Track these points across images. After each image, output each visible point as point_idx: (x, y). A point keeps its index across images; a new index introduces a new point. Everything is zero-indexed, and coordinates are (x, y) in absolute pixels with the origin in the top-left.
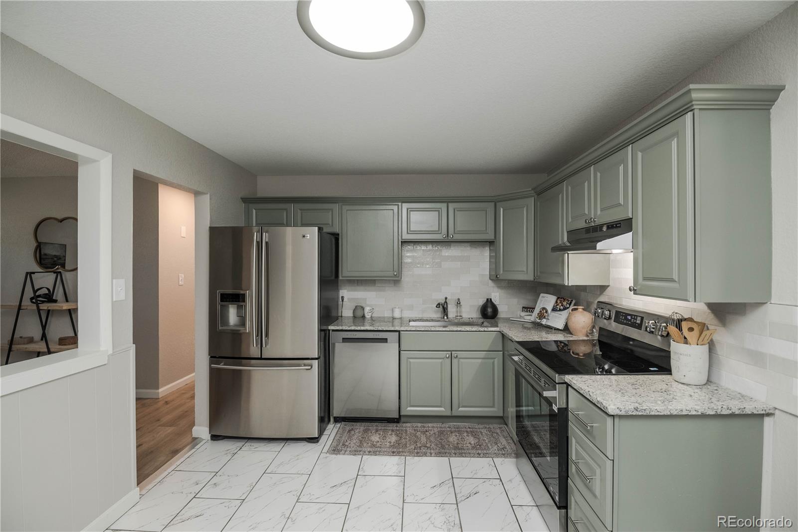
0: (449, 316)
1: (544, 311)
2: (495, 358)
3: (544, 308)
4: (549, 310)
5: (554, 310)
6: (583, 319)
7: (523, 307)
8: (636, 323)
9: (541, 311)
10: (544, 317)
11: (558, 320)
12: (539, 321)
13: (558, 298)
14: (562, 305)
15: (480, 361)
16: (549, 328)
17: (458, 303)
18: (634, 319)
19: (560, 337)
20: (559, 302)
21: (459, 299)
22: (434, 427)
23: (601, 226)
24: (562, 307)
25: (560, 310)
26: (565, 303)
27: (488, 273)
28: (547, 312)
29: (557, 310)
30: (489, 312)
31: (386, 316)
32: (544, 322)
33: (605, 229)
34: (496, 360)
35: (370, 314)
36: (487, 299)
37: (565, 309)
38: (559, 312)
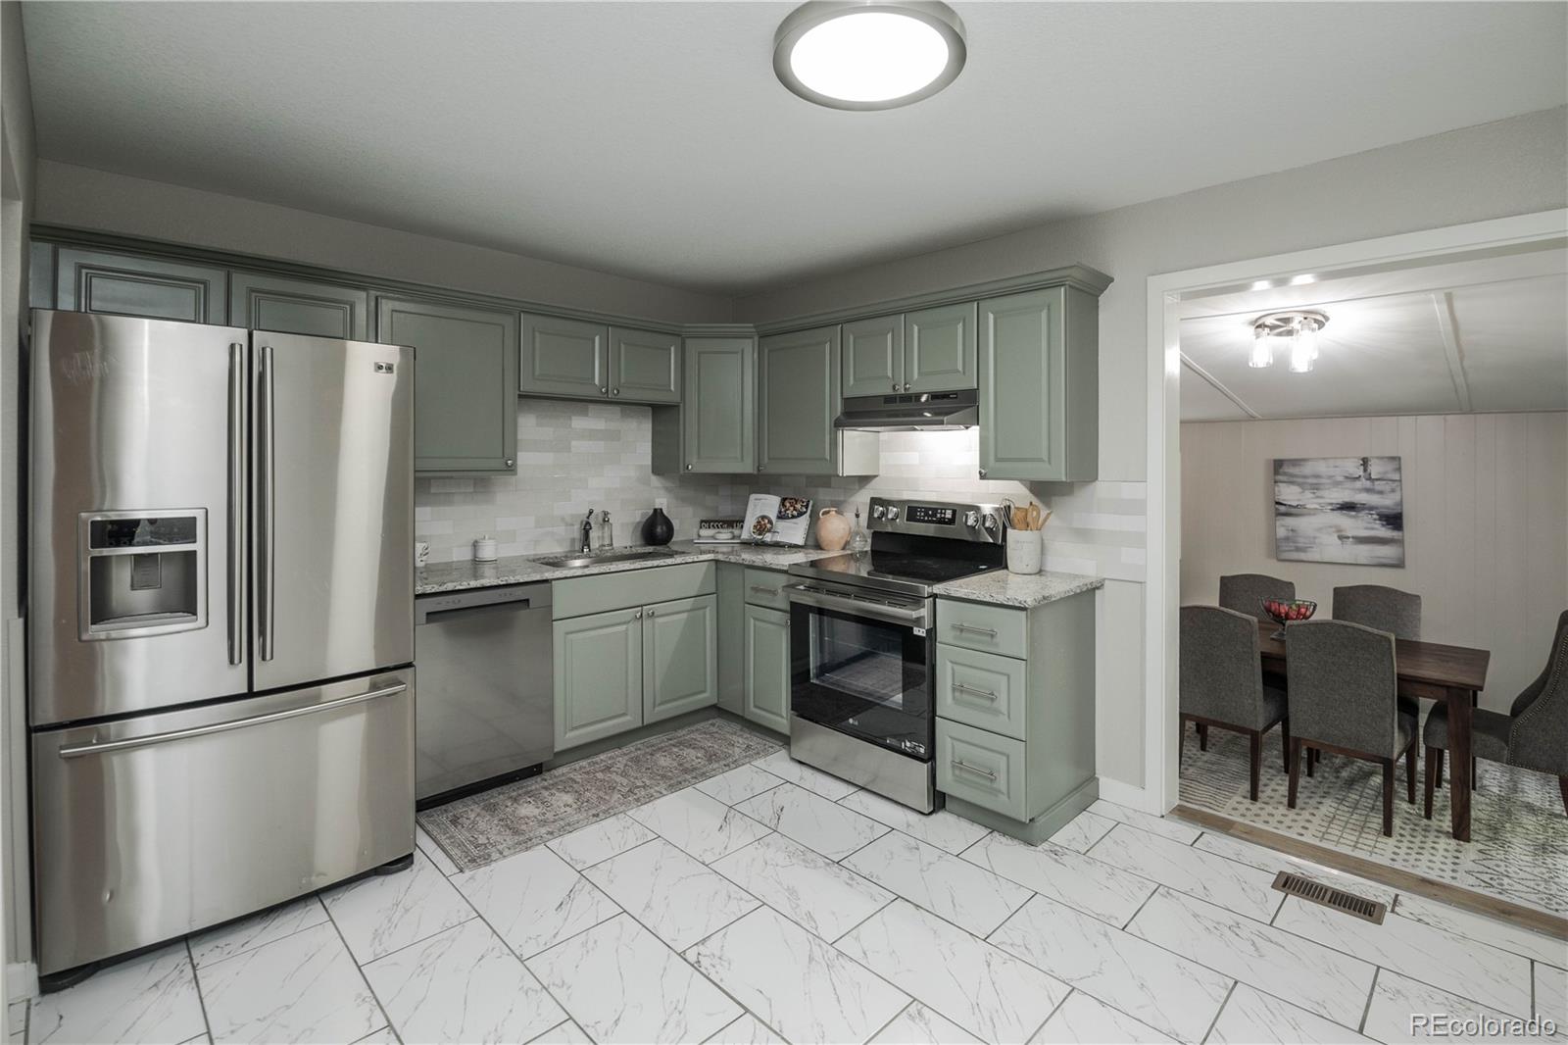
0: (592, 547)
1: (766, 521)
2: (705, 607)
3: (763, 517)
4: (773, 518)
5: (781, 517)
6: (842, 526)
7: (702, 521)
8: (944, 518)
9: (759, 522)
10: (769, 531)
11: (794, 531)
12: (761, 537)
13: (784, 500)
14: (795, 509)
15: (685, 615)
16: (778, 546)
17: (604, 520)
18: (941, 513)
19: (800, 558)
20: (788, 505)
21: (606, 514)
22: (618, 758)
23: (918, 396)
24: (795, 513)
25: (793, 517)
26: (798, 506)
27: (649, 462)
28: (770, 522)
29: (789, 518)
30: (656, 533)
31: (455, 559)
32: (768, 538)
33: (924, 399)
34: (708, 609)
35: (424, 558)
36: (655, 510)
37: (801, 514)
38: (794, 520)
